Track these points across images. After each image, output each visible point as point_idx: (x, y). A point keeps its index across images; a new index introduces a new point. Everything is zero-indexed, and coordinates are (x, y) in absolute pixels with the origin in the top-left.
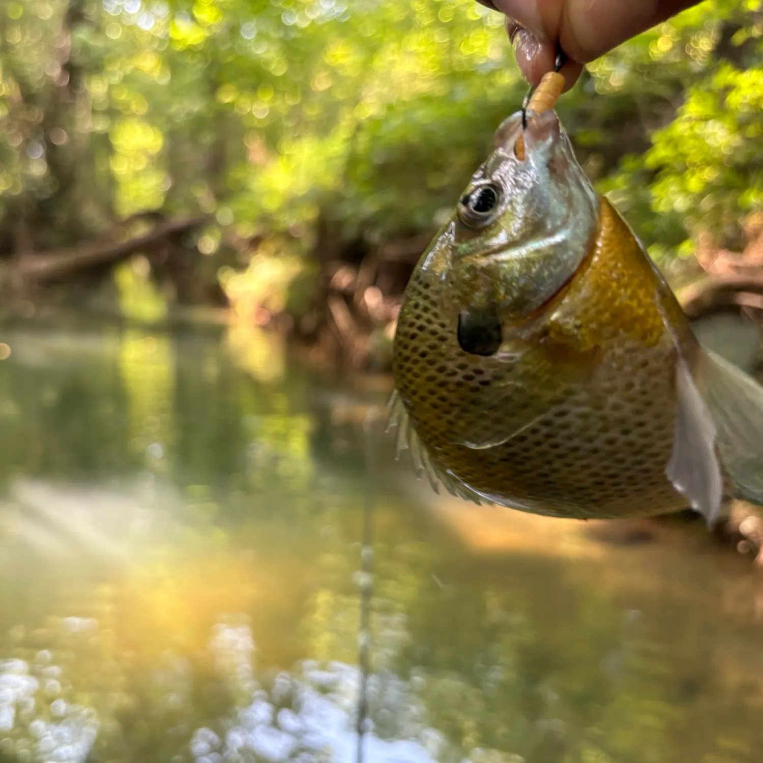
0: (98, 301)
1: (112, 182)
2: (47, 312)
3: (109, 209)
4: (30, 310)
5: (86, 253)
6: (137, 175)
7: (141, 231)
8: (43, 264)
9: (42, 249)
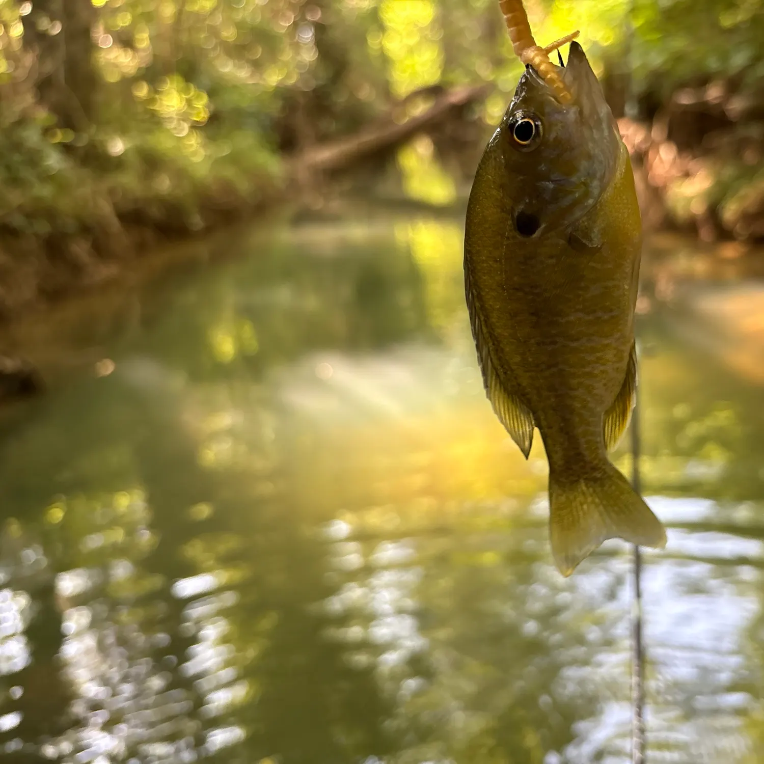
0: (385, 188)
1: (385, 60)
2: (336, 205)
3: (385, 90)
4: (318, 204)
5: (368, 138)
6: (411, 51)
7: (420, 109)
8: (325, 155)
9: (323, 139)
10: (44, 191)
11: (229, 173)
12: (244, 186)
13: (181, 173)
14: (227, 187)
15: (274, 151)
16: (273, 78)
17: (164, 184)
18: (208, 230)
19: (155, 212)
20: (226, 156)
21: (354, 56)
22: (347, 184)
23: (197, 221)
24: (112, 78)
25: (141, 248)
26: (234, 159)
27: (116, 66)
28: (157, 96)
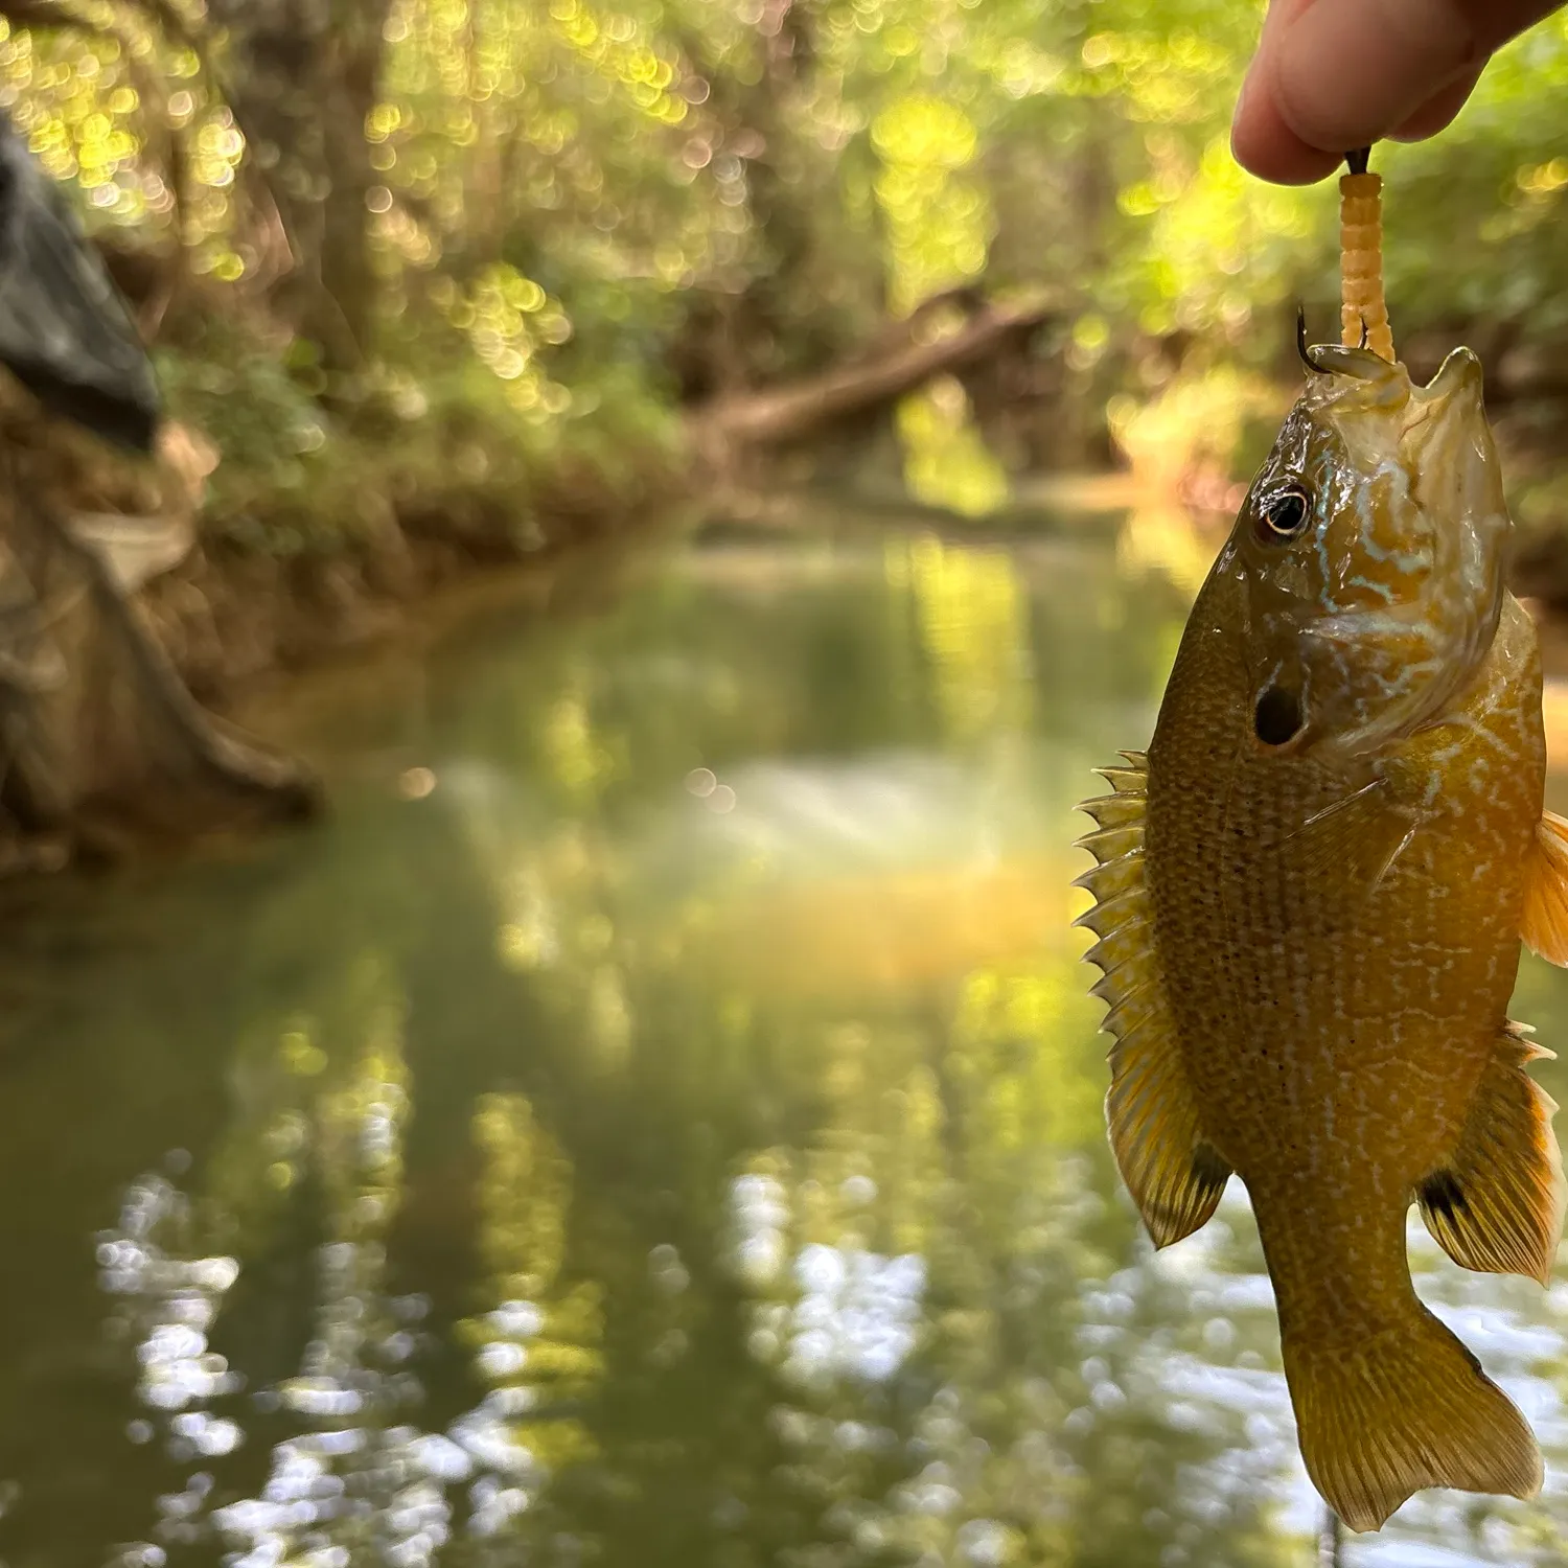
0: (870, 477)
2: (782, 509)
5: (845, 383)
7: (948, 331)
8: (763, 412)
9: (761, 382)
10: (291, 478)
11: (591, 444)
12: (616, 471)
13: (508, 447)
14: (586, 471)
15: (668, 404)
16: (672, 270)
17: (477, 465)
18: (552, 551)
19: (464, 517)
20: (589, 415)
21: (823, 226)
22: (800, 469)
23: (532, 533)
24: (390, 269)
25: (434, 579)
26: (601, 421)
27: (397, 247)
28: (470, 305)
